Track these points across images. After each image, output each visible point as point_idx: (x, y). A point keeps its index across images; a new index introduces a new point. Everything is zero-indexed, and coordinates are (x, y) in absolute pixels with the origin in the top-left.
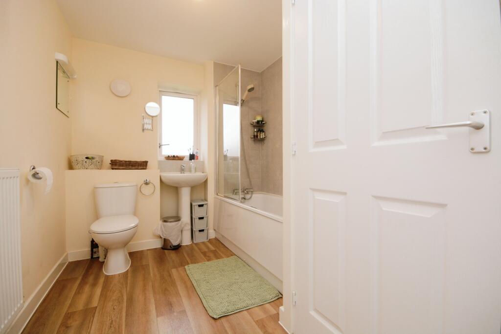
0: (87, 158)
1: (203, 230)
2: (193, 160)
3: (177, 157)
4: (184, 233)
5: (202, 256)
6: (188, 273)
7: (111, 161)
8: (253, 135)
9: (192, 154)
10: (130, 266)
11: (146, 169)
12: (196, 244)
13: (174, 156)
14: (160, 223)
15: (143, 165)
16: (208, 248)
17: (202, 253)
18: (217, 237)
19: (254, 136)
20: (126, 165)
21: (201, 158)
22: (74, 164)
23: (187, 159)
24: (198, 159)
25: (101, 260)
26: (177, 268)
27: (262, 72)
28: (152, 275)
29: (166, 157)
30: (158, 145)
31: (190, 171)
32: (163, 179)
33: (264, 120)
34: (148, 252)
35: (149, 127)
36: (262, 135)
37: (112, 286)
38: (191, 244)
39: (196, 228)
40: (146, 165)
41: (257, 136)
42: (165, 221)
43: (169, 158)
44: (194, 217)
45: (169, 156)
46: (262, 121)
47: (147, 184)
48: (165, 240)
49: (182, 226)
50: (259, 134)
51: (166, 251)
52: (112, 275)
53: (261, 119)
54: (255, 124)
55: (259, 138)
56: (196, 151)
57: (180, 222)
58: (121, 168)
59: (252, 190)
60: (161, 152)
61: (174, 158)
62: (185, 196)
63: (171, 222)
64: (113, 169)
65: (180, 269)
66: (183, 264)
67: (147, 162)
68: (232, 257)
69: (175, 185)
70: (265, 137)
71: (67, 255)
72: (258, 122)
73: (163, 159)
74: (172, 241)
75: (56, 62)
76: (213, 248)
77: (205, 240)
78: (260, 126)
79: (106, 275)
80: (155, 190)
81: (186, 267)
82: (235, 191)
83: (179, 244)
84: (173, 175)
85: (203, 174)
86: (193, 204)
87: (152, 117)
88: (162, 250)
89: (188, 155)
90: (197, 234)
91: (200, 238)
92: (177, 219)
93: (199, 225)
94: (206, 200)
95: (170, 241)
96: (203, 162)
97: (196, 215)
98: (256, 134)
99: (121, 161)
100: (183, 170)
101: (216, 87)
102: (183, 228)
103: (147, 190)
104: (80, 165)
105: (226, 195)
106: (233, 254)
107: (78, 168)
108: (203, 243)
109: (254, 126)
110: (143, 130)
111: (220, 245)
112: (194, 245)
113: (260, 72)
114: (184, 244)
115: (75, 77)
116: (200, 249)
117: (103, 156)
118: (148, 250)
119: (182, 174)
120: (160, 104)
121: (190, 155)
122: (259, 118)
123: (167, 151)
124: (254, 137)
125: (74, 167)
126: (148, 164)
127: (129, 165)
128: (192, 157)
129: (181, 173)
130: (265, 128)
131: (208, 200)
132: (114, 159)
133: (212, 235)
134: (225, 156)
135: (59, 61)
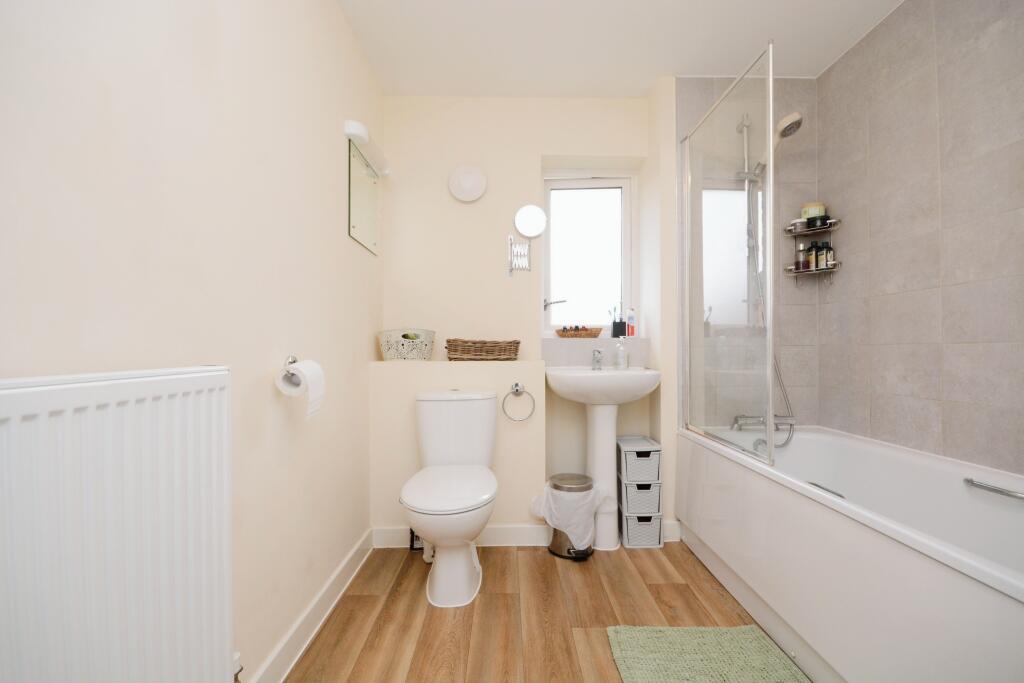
0: (405, 336)
1: (648, 519)
2: (621, 337)
3: (584, 329)
4: (601, 519)
5: (651, 599)
6: (615, 656)
7: (448, 341)
8: (794, 261)
9: (618, 320)
10: (480, 592)
11: (515, 359)
12: (632, 553)
13: (577, 328)
14: (546, 488)
15: (507, 351)
16: (665, 574)
17: (650, 586)
18: (685, 540)
19: (797, 264)
20: (475, 351)
21: (641, 330)
22: (384, 349)
23: (607, 333)
24: (633, 333)
25: (426, 557)
26: (586, 627)
27: (818, 80)
28: (524, 633)
29: (558, 332)
30: (543, 304)
31: (616, 364)
32: (552, 384)
33: (831, 214)
34: (521, 553)
35: (523, 262)
36: (826, 260)
37: (437, 643)
38: (618, 550)
39: (631, 512)
40: (517, 349)
41: (807, 264)
42: (556, 487)
43: (564, 332)
44: (624, 481)
45: (565, 328)
46: (825, 219)
47: (517, 393)
48: (556, 533)
49: (597, 503)
50: (813, 258)
51: (557, 559)
52: (441, 609)
53: (822, 214)
54: (799, 230)
55: (813, 267)
56: (628, 313)
57: (592, 492)
58: (465, 356)
59: (790, 421)
60: (547, 318)
61: (577, 332)
62: (604, 427)
63: (570, 490)
64: (451, 359)
65: (595, 631)
66: (601, 617)
67: (518, 343)
68: (743, 627)
69: (582, 400)
70: (835, 265)
71: (371, 532)
72: (811, 222)
73: (551, 334)
74: (572, 538)
75: (347, 141)
76: (679, 579)
77: (655, 546)
78: (816, 235)
79: (430, 604)
80: (534, 409)
81: (610, 630)
82: (740, 422)
83: (590, 547)
84: (575, 375)
85: (648, 372)
86: (624, 448)
87: (530, 239)
88: (549, 555)
89: (610, 324)
90: (632, 526)
91: (641, 538)
92: (584, 482)
93: (637, 503)
94: (654, 438)
95: (567, 539)
96: (648, 342)
97: (631, 478)
98: (802, 258)
99: (466, 342)
100: (598, 362)
101: (682, 142)
102: (598, 508)
103: (517, 408)
104: (392, 351)
105: (711, 429)
106: (745, 618)
107: (388, 357)
108: (649, 552)
109: (797, 237)
110: (511, 270)
111: (699, 569)
112: (625, 555)
113: (815, 78)
114: (600, 547)
115: (387, 172)
116: (643, 574)
117: (434, 333)
118: (520, 548)
119: (597, 373)
120: (546, 208)
121: (615, 323)
122: (815, 211)
123: (562, 317)
124: (797, 268)
125: (384, 355)
126: (521, 347)
127: (481, 351)
128: (619, 329)
129: (594, 369)
130: (833, 240)
131: (662, 441)
132: (452, 338)
133: (673, 534)
134: (707, 324)
135: (352, 139)
